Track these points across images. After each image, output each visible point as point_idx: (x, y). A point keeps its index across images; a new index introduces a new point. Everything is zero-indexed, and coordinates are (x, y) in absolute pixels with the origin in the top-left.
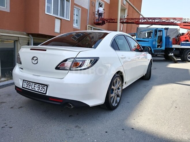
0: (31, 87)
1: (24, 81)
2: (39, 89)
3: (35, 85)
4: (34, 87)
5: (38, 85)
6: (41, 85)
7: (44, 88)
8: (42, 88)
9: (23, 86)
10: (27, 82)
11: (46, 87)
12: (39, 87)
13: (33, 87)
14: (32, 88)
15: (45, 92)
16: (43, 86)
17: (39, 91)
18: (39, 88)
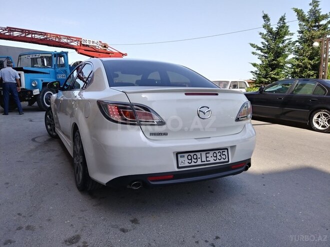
0: (199, 160)
1: (179, 155)
2: (215, 159)
3: (208, 155)
4: (207, 157)
5: (212, 153)
6: (217, 152)
7: (224, 153)
8: (220, 156)
9: (180, 166)
10: (186, 155)
11: (226, 151)
12: (215, 155)
13: (204, 159)
14: (202, 162)
15: (227, 160)
16: (221, 151)
17: (218, 161)
18: (216, 157)
